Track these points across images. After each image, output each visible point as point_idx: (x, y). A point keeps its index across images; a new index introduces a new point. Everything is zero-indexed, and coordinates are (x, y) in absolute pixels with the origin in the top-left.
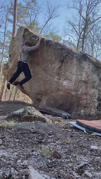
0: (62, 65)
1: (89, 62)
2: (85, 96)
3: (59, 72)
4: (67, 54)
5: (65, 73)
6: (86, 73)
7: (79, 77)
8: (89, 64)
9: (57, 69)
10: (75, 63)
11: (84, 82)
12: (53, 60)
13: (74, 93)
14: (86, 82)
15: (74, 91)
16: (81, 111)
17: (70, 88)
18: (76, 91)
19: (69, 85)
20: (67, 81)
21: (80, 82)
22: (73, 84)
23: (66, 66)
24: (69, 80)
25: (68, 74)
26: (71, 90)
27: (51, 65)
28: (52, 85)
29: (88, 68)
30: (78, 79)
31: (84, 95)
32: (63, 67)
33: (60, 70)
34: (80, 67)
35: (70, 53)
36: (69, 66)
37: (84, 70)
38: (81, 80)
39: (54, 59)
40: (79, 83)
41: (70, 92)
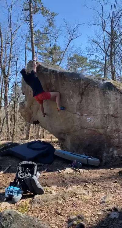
0: (82, 98)
1: (115, 92)
2: (116, 134)
3: (80, 107)
4: (86, 85)
5: (87, 107)
6: (113, 105)
7: (106, 110)
8: (116, 94)
9: (77, 104)
10: (98, 94)
11: (112, 116)
12: (71, 94)
13: (101, 131)
14: (115, 117)
15: (101, 128)
16: (114, 152)
17: (96, 125)
18: (104, 128)
20: (91, 116)
21: (108, 117)
22: (99, 120)
23: (88, 99)
24: (93, 115)
25: (91, 108)
26: (98, 128)
27: (70, 100)
28: (74, 123)
29: (115, 99)
30: (104, 113)
31: (115, 133)
32: (84, 101)
33: (81, 104)
34: (105, 98)
35: (89, 83)
36: (91, 98)
37: (110, 102)
38: (109, 114)
40: (106, 118)
41: (96, 129)
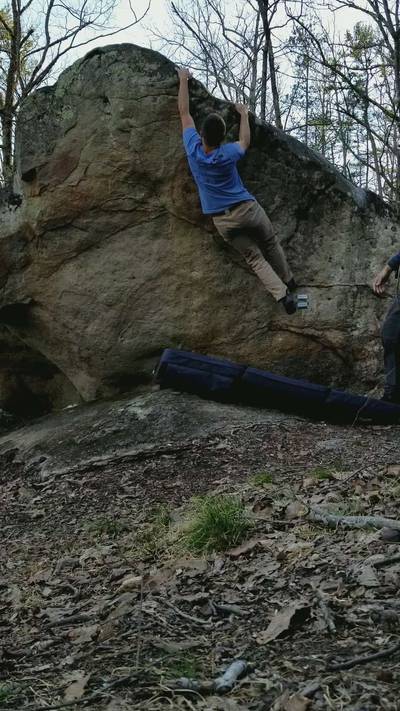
0: (296, 229)
1: (394, 222)
2: (376, 344)
4: (323, 187)
5: (305, 259)
6: (382, 260)
7: (358, 274)
8: (394, 229)
10: (346, 222)
13: (335, 337)
15: (336, 329)
17: (323, 319)
18: (344, 327)
19: (318, 305)
20: (309, 289)
21: (360, 295)
22: (335, 301)
23: (312, 232)
24: (318, 287)
25: (314, 262)
26: (327, 326)
28: (247, 311)
29: (390, 242)
30: (354, 281)
31: (373, 342)
32: (299, 237)
34: (363, 237)
36: (323, 232)
37: (374, 250)
38: (366, 286)
39: (277, 204)
40: (354, 296)
41: (320, 333)
